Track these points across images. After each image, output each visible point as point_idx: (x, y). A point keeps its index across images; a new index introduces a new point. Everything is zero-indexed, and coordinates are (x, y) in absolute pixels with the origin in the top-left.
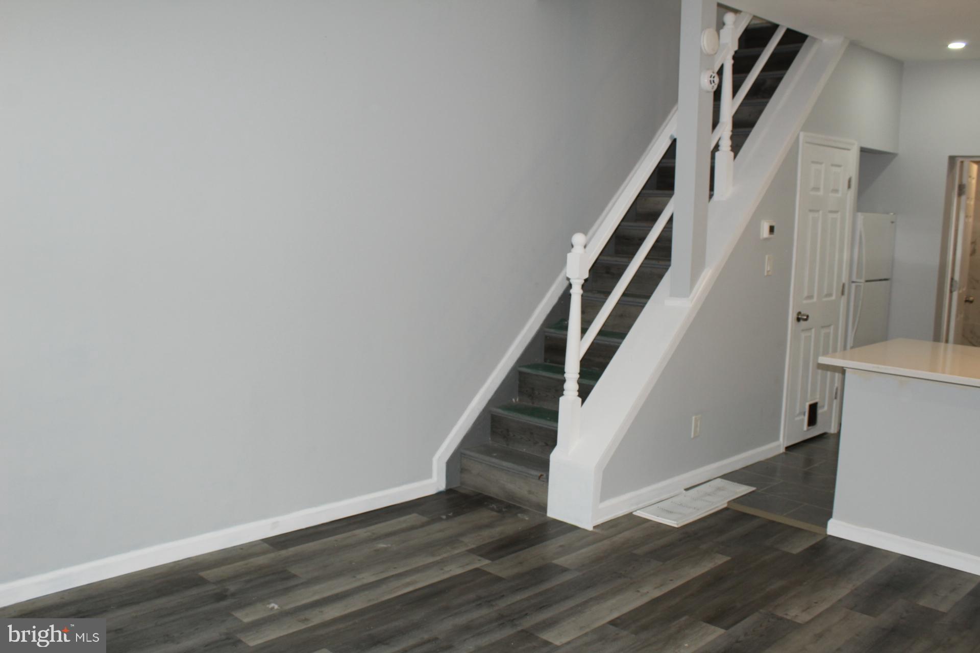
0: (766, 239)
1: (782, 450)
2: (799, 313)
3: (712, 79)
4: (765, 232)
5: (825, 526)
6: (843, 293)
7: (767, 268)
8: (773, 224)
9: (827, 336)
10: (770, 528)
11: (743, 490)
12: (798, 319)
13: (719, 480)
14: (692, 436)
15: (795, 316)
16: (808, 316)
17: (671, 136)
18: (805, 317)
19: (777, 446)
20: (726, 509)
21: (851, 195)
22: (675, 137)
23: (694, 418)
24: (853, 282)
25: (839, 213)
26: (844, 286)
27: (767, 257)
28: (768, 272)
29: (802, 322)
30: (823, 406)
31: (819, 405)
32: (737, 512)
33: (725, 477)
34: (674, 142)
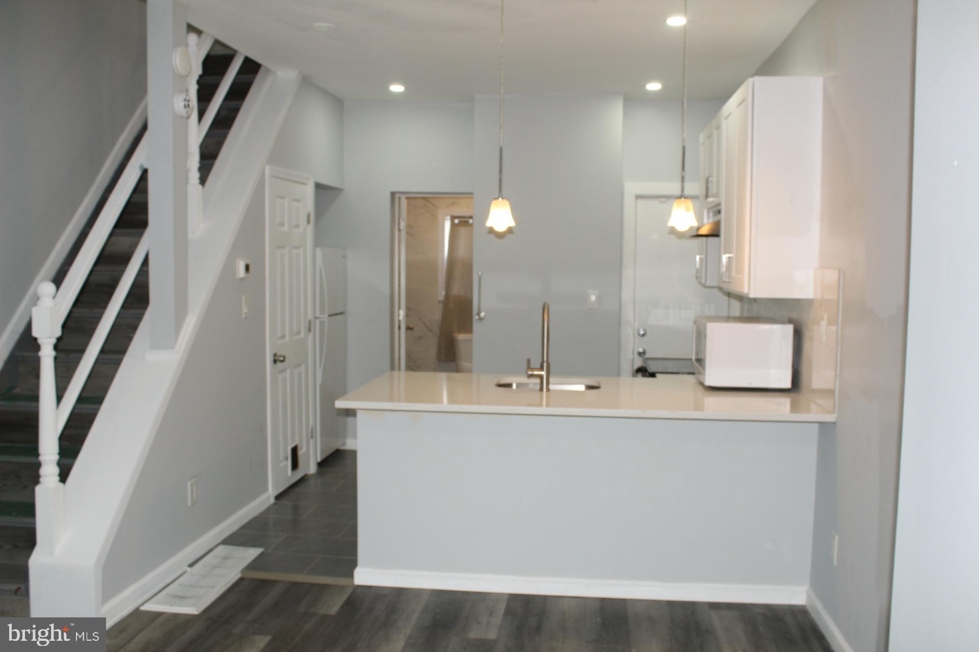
0: (242, 279)
1: (272, 501)
2: (275, 355)
3: (186, 103)
4: (241, 272)
5: (351, 576)
6: (310, 330)
7: (245, 310)
8: (249, 262)
9: (300, 374)
10: (297, 592)
11: (252, 553)
12: (275, 361)
13: (221, 547)
14: (189, 504)
15: (272, 358)
16: (284, 357)
17: (141, 166)
18: (282, 359)
19: (267, 497)
20: (241, 580)
21: (310, 230)
22: (146, 166)
23: (189, 484)
24: (317, 318)
25: (301, 250)
26: (310, 322)
27: (243, 298)
28: (246, 314)
29: (279, 364)
30: (302, 448)
31: (299, 448)
32: (253, 580)
33: (226, 542)
34: (145, 173)
